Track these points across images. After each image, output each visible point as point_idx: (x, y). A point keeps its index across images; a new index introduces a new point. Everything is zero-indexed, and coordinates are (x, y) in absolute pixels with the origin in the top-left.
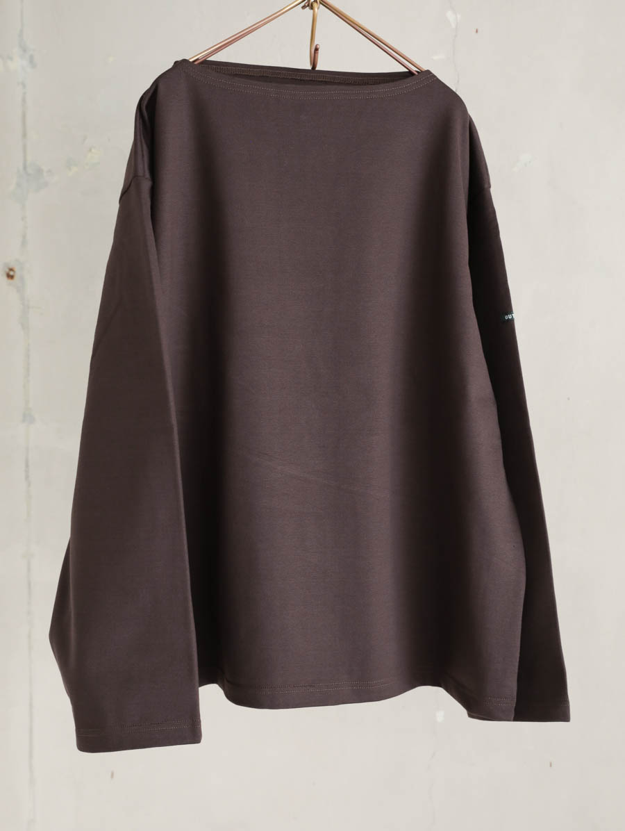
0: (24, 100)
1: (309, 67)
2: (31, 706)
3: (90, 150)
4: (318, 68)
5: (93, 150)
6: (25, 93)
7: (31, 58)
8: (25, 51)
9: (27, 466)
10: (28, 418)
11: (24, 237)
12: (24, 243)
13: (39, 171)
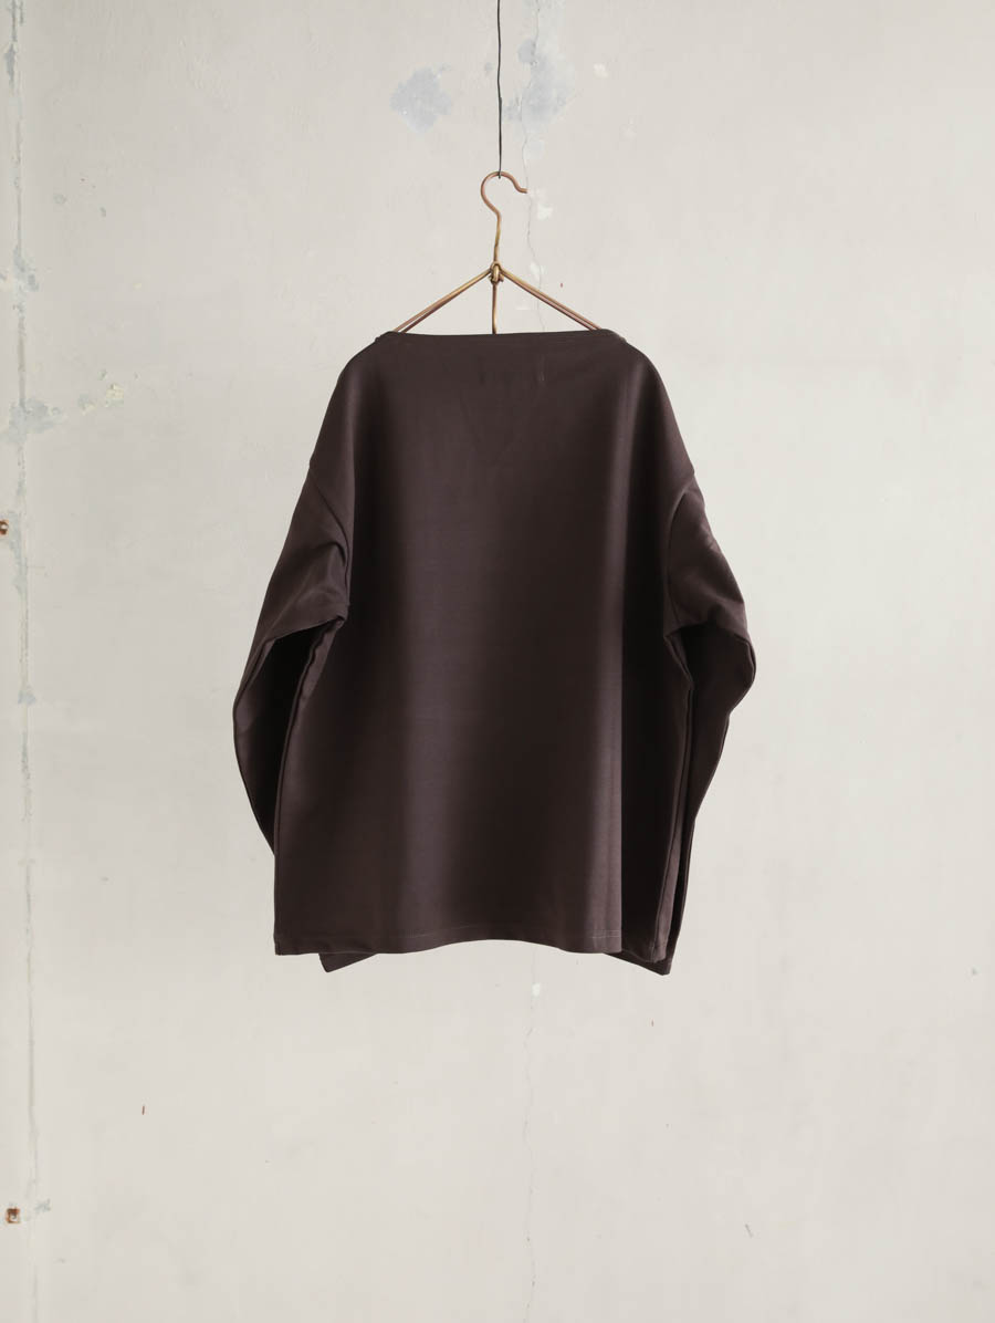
0: (21, 326)
1: (491, 333)
2: (31, 1043)
3: (112, 387)
4: (498, 332)
5: (115, 387)
6: (22, 319)
7: (32, 279)
8: (23, 270)
9: (25, 754)
10: (26, 697)
11: (21, 484)
12: (20, 491)
13: (42, 409)
